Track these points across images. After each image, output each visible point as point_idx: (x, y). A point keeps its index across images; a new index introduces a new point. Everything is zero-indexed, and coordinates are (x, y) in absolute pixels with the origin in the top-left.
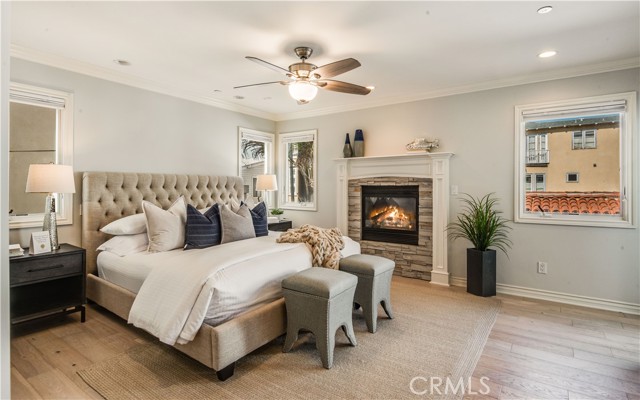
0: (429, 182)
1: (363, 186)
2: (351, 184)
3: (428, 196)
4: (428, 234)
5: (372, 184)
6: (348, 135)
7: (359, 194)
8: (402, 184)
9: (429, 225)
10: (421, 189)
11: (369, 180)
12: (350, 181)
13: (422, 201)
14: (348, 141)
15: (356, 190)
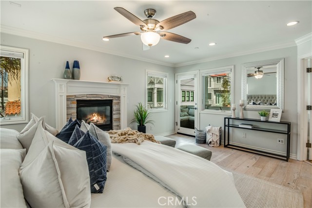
0: (119, 98)
1: (77, 101)
2: (69, 98)
3: (118, 105)
4: (118, 124)
5: (85, 98)
6: (68, 62)
7: (75, 105)
8: (105, 99)
9: (119, 119)
10: (114, 101)
11: (83, 96)
12: (67, 96)
13: (114, 108)
14: (68, 67)
15: (73, 103)
